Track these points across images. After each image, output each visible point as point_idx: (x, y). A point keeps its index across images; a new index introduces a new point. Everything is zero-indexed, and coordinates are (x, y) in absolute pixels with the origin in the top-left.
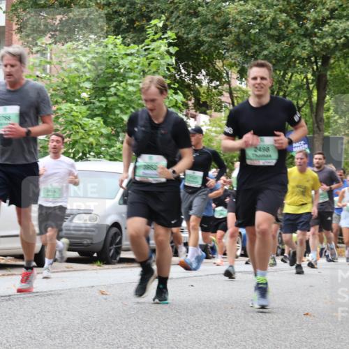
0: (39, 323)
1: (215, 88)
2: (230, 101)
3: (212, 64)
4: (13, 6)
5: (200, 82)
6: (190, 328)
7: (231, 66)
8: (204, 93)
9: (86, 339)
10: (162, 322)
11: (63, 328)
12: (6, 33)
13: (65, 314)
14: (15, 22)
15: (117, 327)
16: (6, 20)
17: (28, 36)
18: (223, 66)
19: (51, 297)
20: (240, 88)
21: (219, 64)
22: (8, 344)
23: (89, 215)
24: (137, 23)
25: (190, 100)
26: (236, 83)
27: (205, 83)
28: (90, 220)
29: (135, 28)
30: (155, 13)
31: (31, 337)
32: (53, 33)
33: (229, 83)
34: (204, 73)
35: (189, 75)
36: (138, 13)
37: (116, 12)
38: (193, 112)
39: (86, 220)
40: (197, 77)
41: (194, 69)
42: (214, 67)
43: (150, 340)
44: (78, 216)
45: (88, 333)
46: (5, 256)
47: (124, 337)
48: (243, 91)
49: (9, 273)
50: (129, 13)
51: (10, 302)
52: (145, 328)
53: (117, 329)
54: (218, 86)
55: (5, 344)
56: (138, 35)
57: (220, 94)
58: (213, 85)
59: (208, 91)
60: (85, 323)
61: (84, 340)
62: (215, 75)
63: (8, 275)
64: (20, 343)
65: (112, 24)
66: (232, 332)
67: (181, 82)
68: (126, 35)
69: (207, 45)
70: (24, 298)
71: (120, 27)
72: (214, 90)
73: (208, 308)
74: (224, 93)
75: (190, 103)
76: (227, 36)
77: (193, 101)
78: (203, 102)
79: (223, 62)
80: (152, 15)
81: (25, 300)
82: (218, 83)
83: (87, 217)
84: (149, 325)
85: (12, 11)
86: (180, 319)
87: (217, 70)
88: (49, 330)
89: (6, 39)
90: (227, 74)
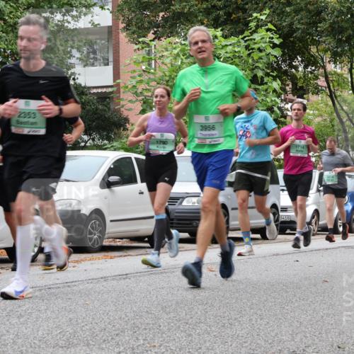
0: (154, 298)
1: (311, 73)
2: (325, 84)
3: (307, 50)
4: (119, 6)
5: (296, 68)
6: (296, 300)
7: (326, 51)
8: (300, 78)
9: (199, 313)
10: (270, 296)
11: (177, 303)
12: (113, 32)
13: (178, 290)
14: (120, 22)
15: (227, 301)
16: (113, 20)
17: (133, 33)
18: (318, 51)
19: (164, 275)
20: (335, 72)
21: (313, 50)
22: (127, 319)
23: (197, 198)
24: (234, 16)
25: (288, 85)
26: (331, 67)
27: (300, 69)
28: (198, 203)
29: (232, 20)
30: (250, 4)
31: (147, 312)
32: (155, 29)
33: (324, 67)
34: (300, 59)
35: (286, 62)
36: (235, 6)
37: (214, 7)
38: (290, 96)
39: (194, 203)
40: (294, 63)
41: (290, 56)
42: (309, 53)
43: (259, 312)
44: (187, 199)
45: (200, 306)
46: (122, 238)
47: (234, 310)
48: (338, 75)
49: (125, 254)
50: (225, 6)
51: (127, 280)
52: (254, 301)
53: (228, 303)
54: (314, 70)
55: (124, 319)
56: (235, 26)
57: (317, 78)
58: (309, 70)
59: (304, 76)
60: (197, 298)
61: (197, 313)
62: (310, 61)
63: (125, 256)
64: (138, 317)
65: (211, 17)
66: (338, 303)
67: (279, 69)
68: (224, 27)
69: (300, 31)
70: (139, 276)
71: (219, 20)
72: (310, 75)
73: (313, 281)
74: (320, 77)
75: (288, 88)
76: (320, 23)
77: (291, 86)
78: (300, 87)
79: (317, 47)
80: (247, 6)
81: (141, 278)
82: (314, 68)
83: (195, 200)
84: (257, 298)
85: (118, 11)
86: (287, 292)
87: (312, 56)
88: (164, 304)
89: (113, 38)
90: (322, 59)
